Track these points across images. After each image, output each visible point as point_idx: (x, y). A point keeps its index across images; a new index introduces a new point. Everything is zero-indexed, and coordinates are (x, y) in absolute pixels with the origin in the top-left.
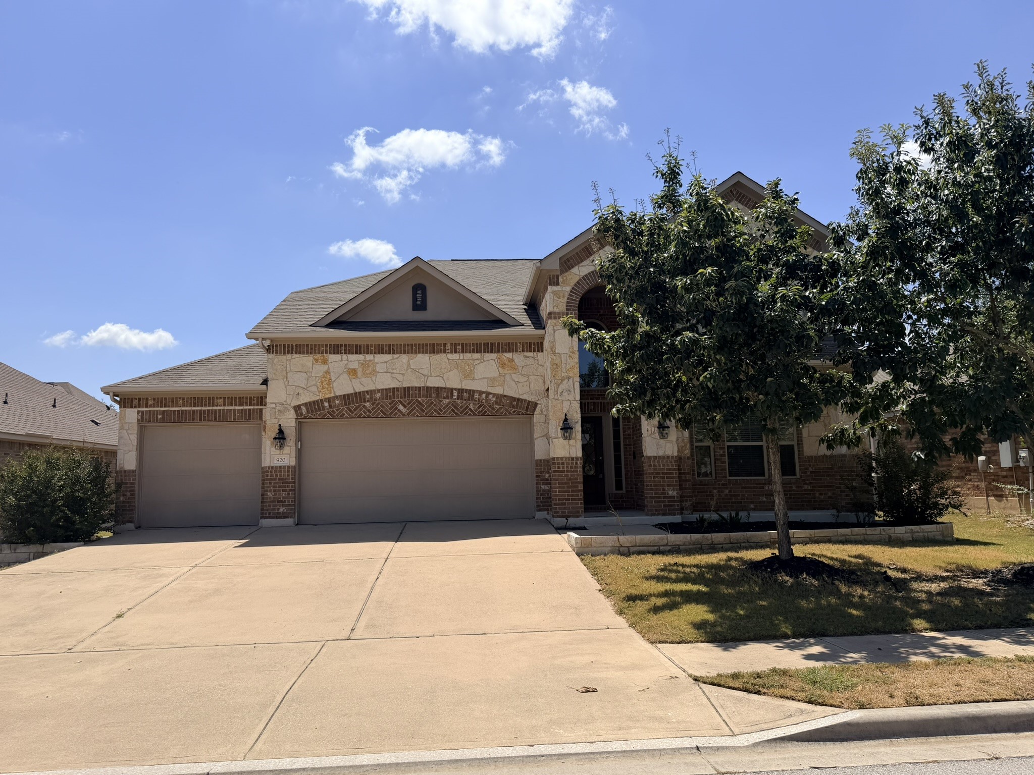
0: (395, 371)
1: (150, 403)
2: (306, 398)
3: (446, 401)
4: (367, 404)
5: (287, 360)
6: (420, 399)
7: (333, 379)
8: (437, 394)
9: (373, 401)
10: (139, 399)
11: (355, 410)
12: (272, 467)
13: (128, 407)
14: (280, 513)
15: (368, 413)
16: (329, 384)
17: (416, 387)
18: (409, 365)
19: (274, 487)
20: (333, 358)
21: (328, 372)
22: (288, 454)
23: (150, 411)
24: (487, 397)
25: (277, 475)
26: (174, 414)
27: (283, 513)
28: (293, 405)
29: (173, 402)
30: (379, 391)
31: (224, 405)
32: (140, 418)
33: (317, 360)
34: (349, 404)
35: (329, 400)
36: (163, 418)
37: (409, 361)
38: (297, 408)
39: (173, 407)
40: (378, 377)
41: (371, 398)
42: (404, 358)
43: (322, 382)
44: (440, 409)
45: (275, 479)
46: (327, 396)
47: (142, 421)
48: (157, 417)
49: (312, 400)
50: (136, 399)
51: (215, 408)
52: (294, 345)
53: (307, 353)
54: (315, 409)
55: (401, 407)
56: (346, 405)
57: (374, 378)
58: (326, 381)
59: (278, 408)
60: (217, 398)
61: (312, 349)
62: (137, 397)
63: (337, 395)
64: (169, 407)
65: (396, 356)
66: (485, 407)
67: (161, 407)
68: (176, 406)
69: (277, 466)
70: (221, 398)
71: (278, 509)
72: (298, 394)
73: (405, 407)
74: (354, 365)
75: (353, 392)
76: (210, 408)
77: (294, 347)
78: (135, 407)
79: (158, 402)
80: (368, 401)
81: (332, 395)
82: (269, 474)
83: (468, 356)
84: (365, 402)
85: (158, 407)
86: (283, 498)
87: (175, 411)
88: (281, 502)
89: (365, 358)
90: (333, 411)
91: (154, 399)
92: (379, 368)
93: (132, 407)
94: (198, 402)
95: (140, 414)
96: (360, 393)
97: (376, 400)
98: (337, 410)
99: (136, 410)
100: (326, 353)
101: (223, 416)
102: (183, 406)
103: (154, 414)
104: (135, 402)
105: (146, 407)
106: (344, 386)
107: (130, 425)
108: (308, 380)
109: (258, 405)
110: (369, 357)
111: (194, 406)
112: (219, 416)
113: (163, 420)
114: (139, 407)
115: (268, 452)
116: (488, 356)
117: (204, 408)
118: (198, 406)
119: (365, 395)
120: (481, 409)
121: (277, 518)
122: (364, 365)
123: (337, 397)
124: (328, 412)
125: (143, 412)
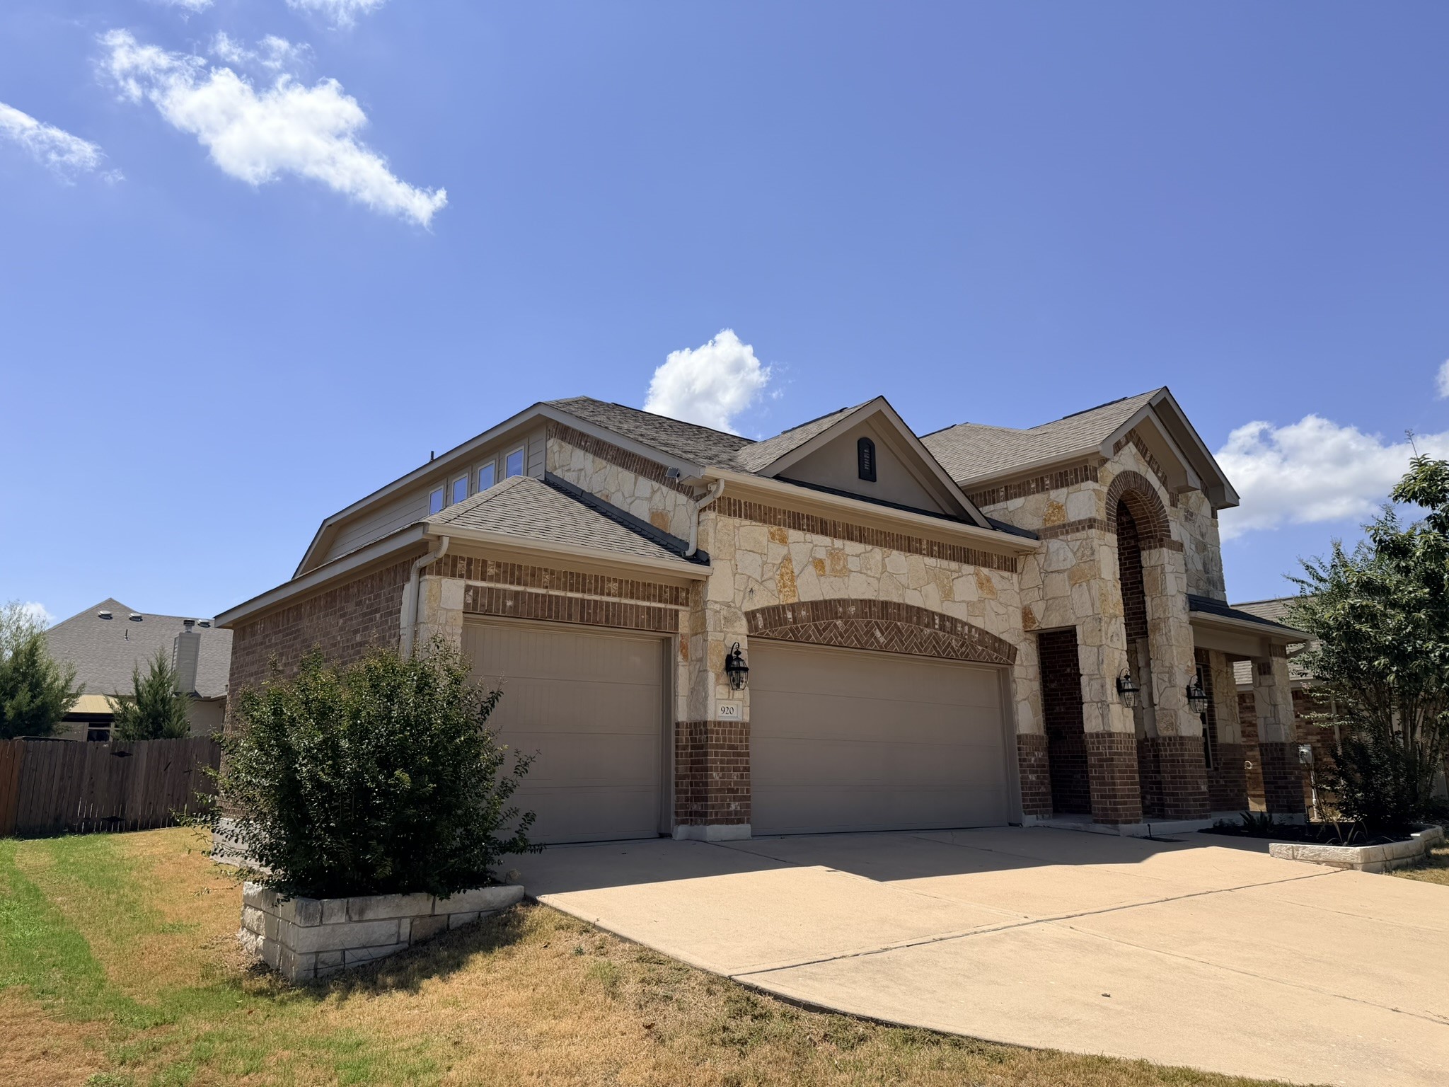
0: (869, 572)
1: (491, 571)
2: (763, 600)
3: (927, 631)
4: (839, 623)
5: (735, 527)
6: (899, 624)
7: (796, 572)
8: (919, 618)
9: (845, 617)
10: (470, 561)
11: (824, 630)
12: (719, 723)
13: (446, 575)
14: (729, 813)
15: (840, 638)
16: (792, 580)
17: (895, 603)
18: (884, 566)
19: (722, 762)
20: (793, 535)
21: (787, 559)
22: (740, 700)
23: (490, 589)
24: (970, 631)
25: (724, 740)
26: (537, 602)
27: (736, 813)
28: (744, 609)
29: (533, 575)
30: (855, 602)
31: (620, 595)
32: (470, 600)
33: (773, 535)
34: (818, 620)
35: (794, 607)
36: (515, 607)
37: (883, 559)
38: (751, 616)
39: (533, 586)
40: (851, 578)
41: (844, 612)
42: (877, 553)
43: (782, 575)
44: (921, 643)
45: (722, 747)
46: (790, 601)
47: (475, 608)
48: (504, 604)
49: (770, 604)
50: (463, 559)
51: (605, 598)
52: (742, 502)
53: (760, 521)
54: (775, 621)
55: (878, 634)
56: (814, 620)
57: (846, 579)
58: (787, 573)
59: (724, 612)
60: (609, 580)
61: (766, 514)
62: (465, 556)
63: (802, 600)
64: (526, 585)
65: (869, 547)
66: (967, 647)
67: (512, 583)
68: (539, 586)
69: (725, 722)
70: (615, 580)
71: (729, 805)
72: (751, 590)
73: (883, 634)
74: (821, 554)
75: (821, 599)
76: (597, 598)
77: (743, 506)
78: (461, 576)
79: (505, 572)
80: (840, 617)
81: (796, 600)
82: (714, 736)
83: (945, 563)
84: (837, 618)
85: (505, 582)
86: (736, 783)
87: (537, 595)
88: (731, 791)
89: (833, 543)
90: (797, 628)
91: (498, 565)
92: (853, 564)
93: (453, 575)
94: (578, 583)
95: (471, 593)
96: (830, 601)
97: (849, 617)
98: (802, 627)
99: (461, 583)
100: (785, 525)
101: (619, 615)
102: (552, 587)
103: (498, 597)
104: (462, 566)
105: (483, 579)
106: (811, 588)
107: (450, 614)
108: (763, 567)
109: (671, 603)
110: (838, 543)
111: (571, 590)
112: (614, 615)
113: (515, 613)
114: (469, 577)
115: (711, 692)
116: (968, 569)
117: (587, 597)
118: (577, 591)
119: (836, 606)
120: (964, 649)
121: (728, 822)
122: (834, 555)
123: (804, 604)
124: (791, 630)
125: (476, 589)
